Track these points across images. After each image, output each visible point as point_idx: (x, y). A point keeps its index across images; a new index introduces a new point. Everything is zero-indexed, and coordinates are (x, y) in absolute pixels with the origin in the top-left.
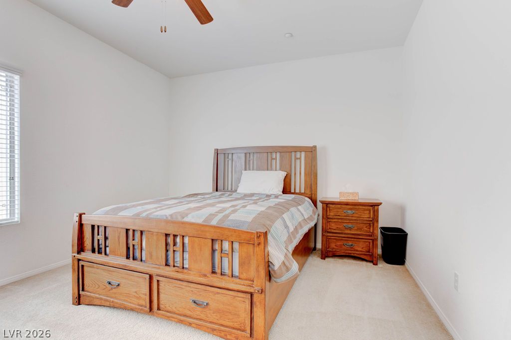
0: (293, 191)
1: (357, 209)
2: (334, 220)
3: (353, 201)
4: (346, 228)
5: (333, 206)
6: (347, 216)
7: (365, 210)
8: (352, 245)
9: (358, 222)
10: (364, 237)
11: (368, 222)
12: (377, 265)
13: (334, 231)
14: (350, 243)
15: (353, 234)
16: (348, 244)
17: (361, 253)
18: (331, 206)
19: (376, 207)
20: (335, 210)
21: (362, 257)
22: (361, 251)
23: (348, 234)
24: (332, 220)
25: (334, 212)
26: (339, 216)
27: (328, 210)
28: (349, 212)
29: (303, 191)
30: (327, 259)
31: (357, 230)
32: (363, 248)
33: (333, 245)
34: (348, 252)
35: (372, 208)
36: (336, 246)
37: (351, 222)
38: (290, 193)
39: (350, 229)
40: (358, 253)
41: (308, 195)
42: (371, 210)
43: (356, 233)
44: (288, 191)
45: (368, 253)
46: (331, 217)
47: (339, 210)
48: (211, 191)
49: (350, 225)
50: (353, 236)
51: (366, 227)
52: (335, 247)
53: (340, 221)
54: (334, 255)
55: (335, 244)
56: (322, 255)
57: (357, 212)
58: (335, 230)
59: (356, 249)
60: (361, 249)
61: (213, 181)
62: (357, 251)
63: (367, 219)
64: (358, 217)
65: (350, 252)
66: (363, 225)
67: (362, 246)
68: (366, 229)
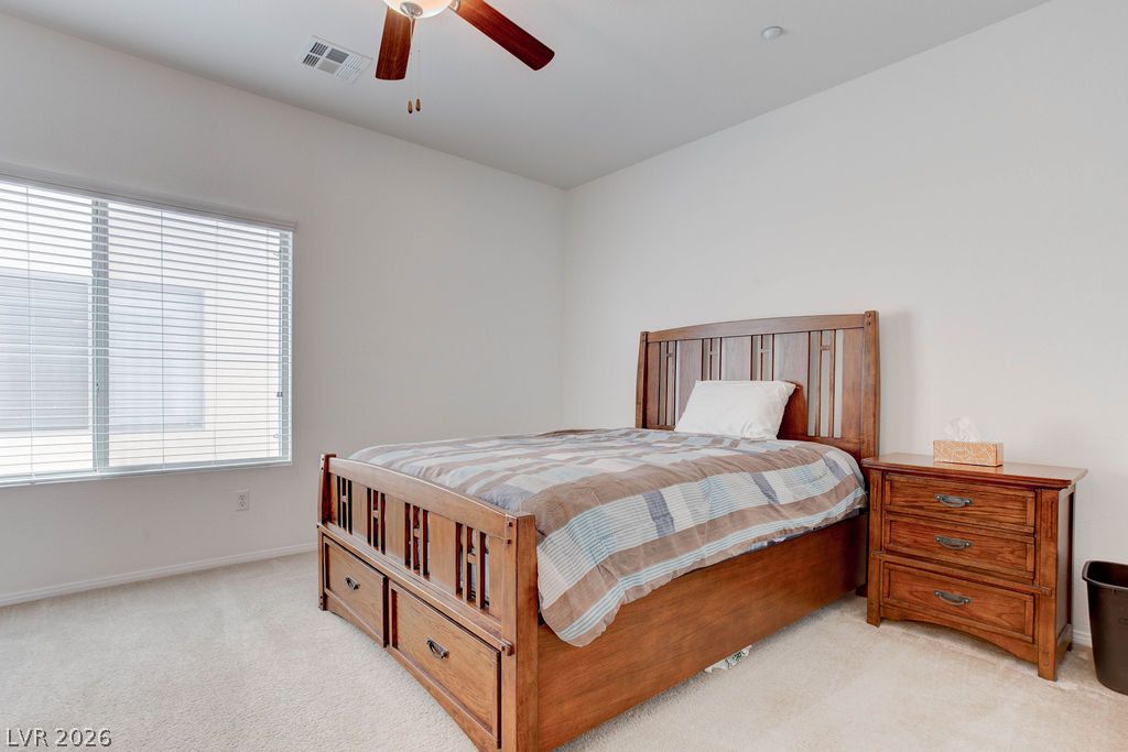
0: (811, 432)
1: (982, 495)
2: (905, 520)
3: (978, 469)
4: (942, 548)
5: (902, 479)
6: (946, 512)
7: (1006, 498)
8: (961, 599)
9: (983, 532)
10: (1001, 582)
11: (1018, 538)
12: (1055, 679)
13: (905, 550)
14: (957, 594)
15: (966, 568)
16: (949, 594)
17: (990, 628)
18: (896, 477)
19: (1047, 495)
20: (909, 491)
21: (998, 641)
22: (994, 624)
23: (948, 564)
24: (899, 519)
25: (905, 496)
26: (921, 508)
27: (887, 488)
28: (956, 500)
29: (837, 434)
30: (883, 627)
31: (978, 556)
32: (999, 615)
33: (902, 590)
34: (947, 616)
35: (1032, 495)
36: (911, 593)
37: (959, 529)
38: (804, 437)
39: (957, 550)
40: (983, 626)
41: (847, 445)
42: (1029, 500)
43: (974, 564)
44: (800, 431)
45: (1018, 635)
46: (896, 509)
47: (920, 492)
48: (633, 424)
49: (956, 540)
50: (964, 574)
51: (1012, 553)
52: (907, 595)
53: (922, 523)
54: (906, 619)
55: (907, 588)
56: (869, 611)
57: (980, 502)
58: (908, 546)
59: (979, 614)
60: (993, 618)
61: (637, 403)
62: (980, 619)
63: (1015, 528)
64: (984, 519)
65: (955, 619)
66: (1002, 544)
67: (999, 610)
68: (1011, 557)
